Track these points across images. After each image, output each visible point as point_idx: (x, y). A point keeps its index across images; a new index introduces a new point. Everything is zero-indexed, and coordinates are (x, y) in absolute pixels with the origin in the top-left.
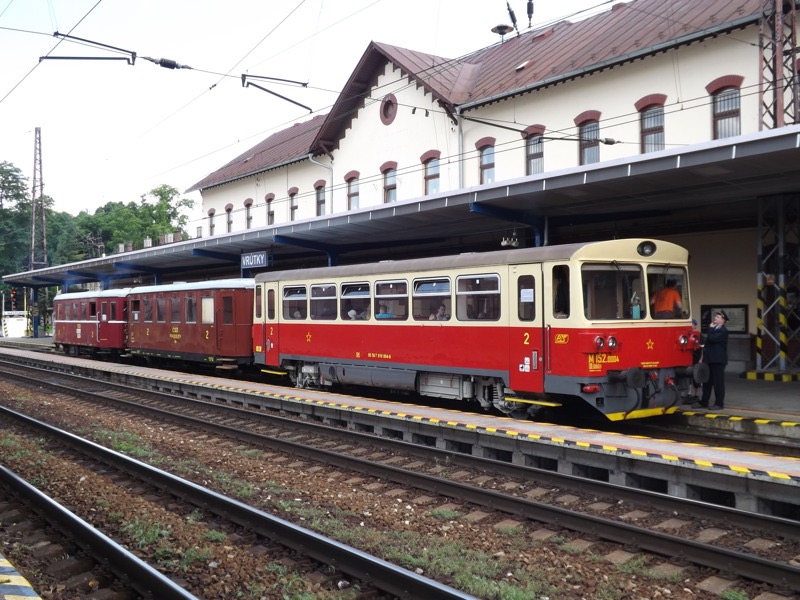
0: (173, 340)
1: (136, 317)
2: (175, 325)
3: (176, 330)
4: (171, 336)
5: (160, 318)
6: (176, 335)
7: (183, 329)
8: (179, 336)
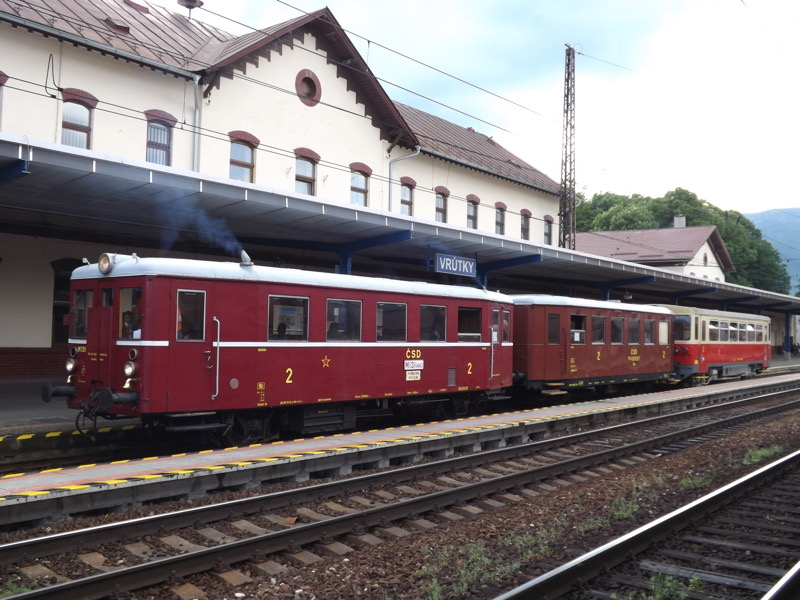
0: (631, 362)
1: (577, 337)
2: (633, 347)
3: (635, 352)
4: (630, 358)
5: (615, 338)
6: (634, 357)
7: (642, 350)
8: (637, 358)
